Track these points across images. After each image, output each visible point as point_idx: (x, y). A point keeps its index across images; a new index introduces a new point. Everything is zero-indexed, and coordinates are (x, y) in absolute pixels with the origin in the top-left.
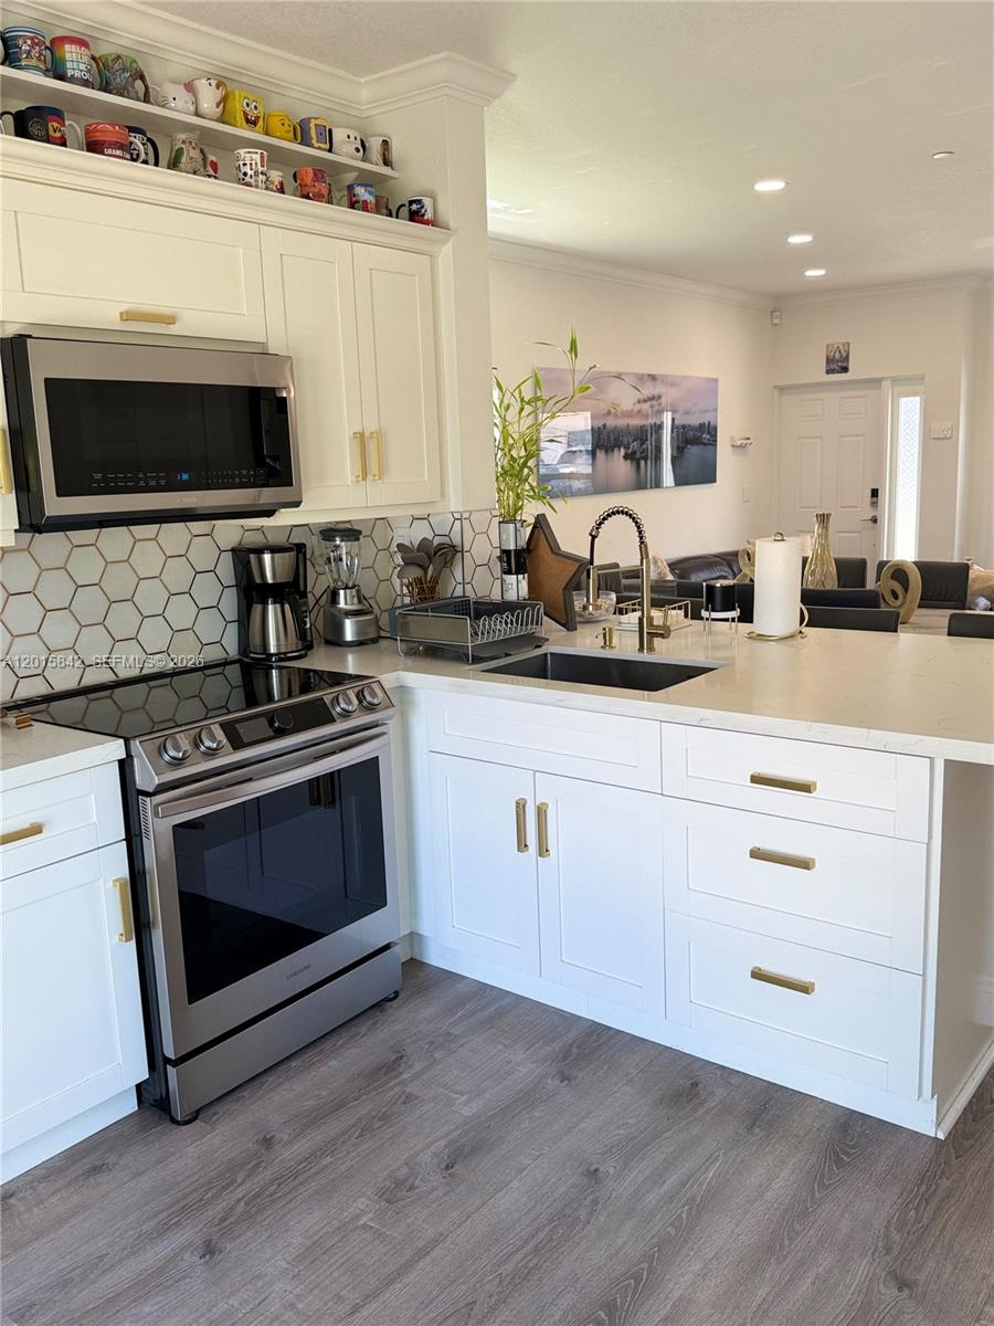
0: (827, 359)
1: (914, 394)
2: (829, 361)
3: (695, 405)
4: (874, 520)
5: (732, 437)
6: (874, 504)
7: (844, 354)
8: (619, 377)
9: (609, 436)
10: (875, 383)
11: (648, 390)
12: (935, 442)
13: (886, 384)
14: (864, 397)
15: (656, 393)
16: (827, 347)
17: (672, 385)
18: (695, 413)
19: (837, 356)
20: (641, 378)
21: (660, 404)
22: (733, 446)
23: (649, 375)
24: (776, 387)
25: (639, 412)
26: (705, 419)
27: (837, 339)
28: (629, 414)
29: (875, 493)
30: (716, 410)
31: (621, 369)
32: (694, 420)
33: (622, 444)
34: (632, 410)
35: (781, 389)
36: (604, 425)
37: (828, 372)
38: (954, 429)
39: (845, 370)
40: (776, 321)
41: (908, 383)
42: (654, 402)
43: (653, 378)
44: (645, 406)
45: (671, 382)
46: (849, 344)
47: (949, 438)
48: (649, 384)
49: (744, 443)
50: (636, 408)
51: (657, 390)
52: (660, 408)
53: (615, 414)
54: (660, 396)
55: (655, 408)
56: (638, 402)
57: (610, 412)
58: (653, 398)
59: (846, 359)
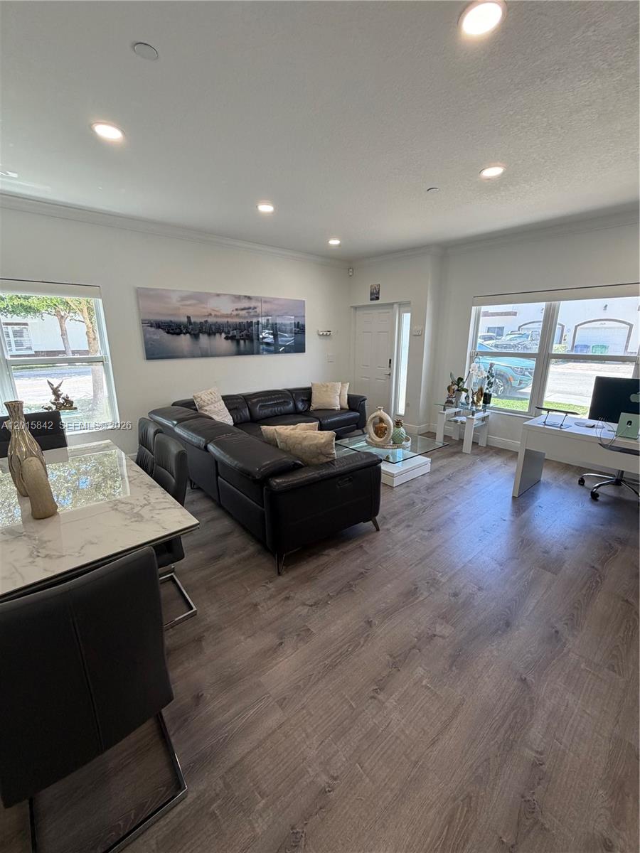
1: (407, 312)
2: (371, 294)
4: (390, 375)
5: (318, 330)
6: (390, 367)
8: (218, 295)
10: (393, 304)
11: (246, 304)
12: (416, 336)
13: (395, 306)
14: (387, 312)
15: (252, 306)
16: (371, 286)
17: (265, 302)
20: (238, 298)
21: (256, 312)
22: (318, 335)
23: (246, 296)
24: (352, 307)
25: (237, 315)
26: (295, 321)
28: (227, 316)
29: (390, 360)
30: (304, 316)
31: (218, 292)
33: (223, 331)
34: (231, 314)
35: (356, 308)
36: (206, 322)
37: (371, 299)
38: (423, 330)
39: (378, 298)
40: (351, 274)
41: (404, 305)
42: (250, 310)
43: (249, 298)
44: (244, 312)
45: (257, 299)
47: (422, 334)
48: (247, 301)
49: (325, 333)
50: (235, 313)
51: (253, 304)
52: (256, 314)
53: (216, 316)
54: (255, 308)
55: (252, 314)
56: (237, 310)
57: (210, 315)
58: (249, 308)
59: (379, 293)
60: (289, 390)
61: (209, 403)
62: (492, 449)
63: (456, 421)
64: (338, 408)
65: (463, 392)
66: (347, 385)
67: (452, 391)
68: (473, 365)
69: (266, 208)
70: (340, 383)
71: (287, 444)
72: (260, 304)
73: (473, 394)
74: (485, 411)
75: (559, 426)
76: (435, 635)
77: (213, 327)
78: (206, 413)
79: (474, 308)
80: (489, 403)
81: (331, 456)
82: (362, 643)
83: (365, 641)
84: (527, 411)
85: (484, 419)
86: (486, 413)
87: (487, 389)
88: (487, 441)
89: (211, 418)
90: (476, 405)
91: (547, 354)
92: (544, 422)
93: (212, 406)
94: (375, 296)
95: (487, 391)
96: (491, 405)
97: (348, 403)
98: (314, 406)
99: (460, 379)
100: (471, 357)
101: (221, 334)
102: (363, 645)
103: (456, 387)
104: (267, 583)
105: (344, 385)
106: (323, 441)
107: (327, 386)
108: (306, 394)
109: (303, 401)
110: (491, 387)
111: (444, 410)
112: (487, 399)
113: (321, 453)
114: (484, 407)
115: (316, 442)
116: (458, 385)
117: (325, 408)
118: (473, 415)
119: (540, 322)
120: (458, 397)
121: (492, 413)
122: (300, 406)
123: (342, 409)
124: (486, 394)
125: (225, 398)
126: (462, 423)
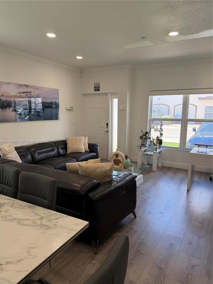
0: (94, 87)
1: (116, 98)
2: (95, 87)
3: (48, 96)
4: (107, 131)
5: (66, 107)
6: (107, 127)
7: (98, 86)
8: (8, 83)
9: (3, 103)
10: (106, 94)
11: (25, 90)
12: (121, 111)
13: (109, 95)
14: (105, 98)
16: (94, 83)
17: (36, 89)
18: (48, 98)
19: (97, 86)
20: (21, 86)
21: (31, 95)
22: (66, 109)
23: (25, 85)
24: (83, 94)
26: (54, 101)
27: (97, 82)
28: (14, 97)
29: (107, 124)
30: (58, 98)
32: (49, 101)
34: (16, 95)
35: (85, 95)
37: (95, 91)
38: (126, 108)
39: (99, 90)
40: (82, 76)
41: (114, 94)
42: (28, 94)
43: (27, 86)
45: (32, 87)
46: (99, 83)
47: (125, 110)
49: (70, 109)
50: (18, 95)
51: (29, 90)
52: (31, 96)
53: (7, 96)
54: (30, 92)
55: (28, 96)
56: (19, 93)
57: (3, 95)
58: (27, 92)
59: (99, 87)
60: (53, 142)
61: (10, 152)
62: (165, 168)
63: (147, 154)
64: (84, 151)
65: (148, 139)
66: (87, 138)
67: (143, 139)
68: (152, 125)
69: (51, 35)
70: (84, 137)
71: (86, 172)
72: (33, 90)
73: (153, 140)
74: (160, 149)
75: (205, 152)
76: (194, 266)
77: (5, 103)
78: (9, 159)
79: (150, 97)
80: (162, 144)
81: (111, 177)
82: (163, 280)
83: (164, 279)
84: (179, 147)
85: (160, 153)
86: (161, 150)
87: (160, 137)
88: (162, 164)
89: (16, 162)
90: (156, 145)
91: (186, 119)
92: (198, 151)
93: (11, 154)
94: (97, 89)
95: (160, 138)
96: (162, 145)
97: (89, 148)
98: (69, 151)
99: (147, 133)
100: (149, 121)
101: (10, 108)
102: (164, 281)
103: (144, 137)
104: (91, 260)
105: (86, 137)
106: (108, 168)
107: (76, 139)
108: (64, 144)
109: (62, 148)
110: (162, 136)
111: (141, 149)
112: (160, 142)
113: (106, 176)
114: (160, 146)
115: (103, 169)
116: (145, 136)
117: (75, 152)
118: (156, 151)
119: (180, 104)
120: (146, 142)
121: (163, 149)
122: (61, 151)
123: (86, 152)
124: (160, 140)
125: (17, 149)
126: (150, 155)
